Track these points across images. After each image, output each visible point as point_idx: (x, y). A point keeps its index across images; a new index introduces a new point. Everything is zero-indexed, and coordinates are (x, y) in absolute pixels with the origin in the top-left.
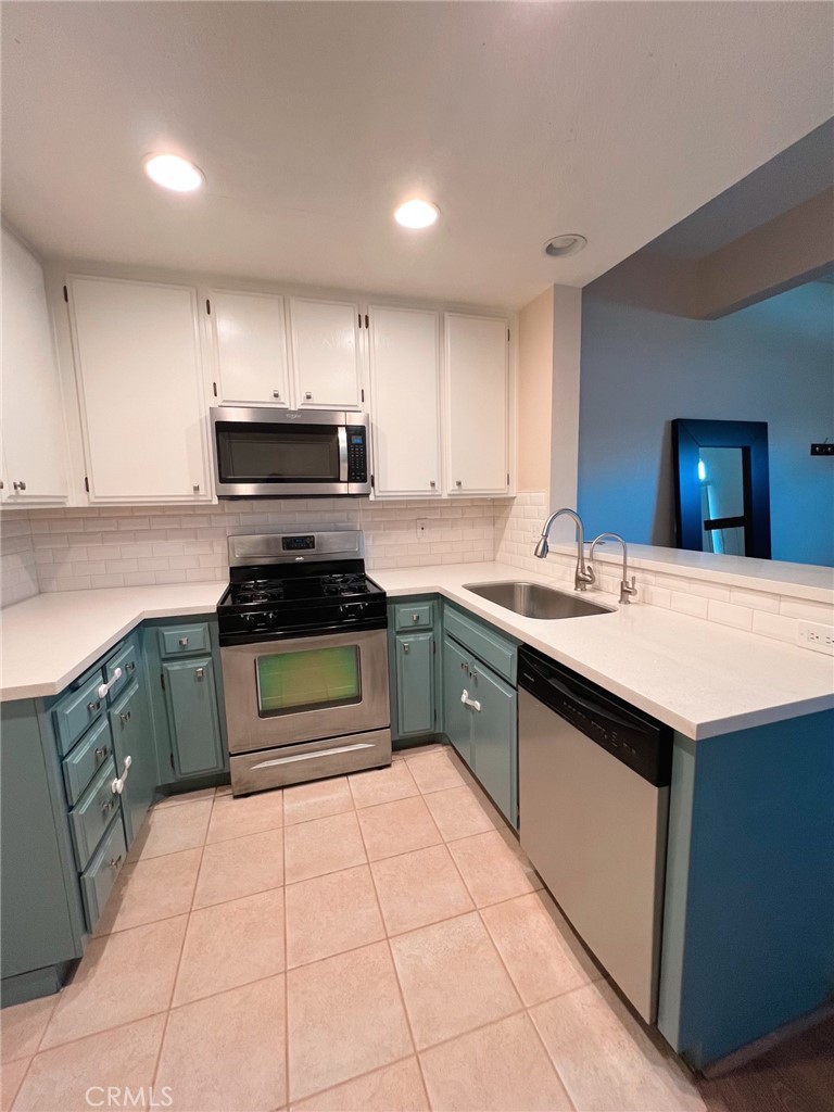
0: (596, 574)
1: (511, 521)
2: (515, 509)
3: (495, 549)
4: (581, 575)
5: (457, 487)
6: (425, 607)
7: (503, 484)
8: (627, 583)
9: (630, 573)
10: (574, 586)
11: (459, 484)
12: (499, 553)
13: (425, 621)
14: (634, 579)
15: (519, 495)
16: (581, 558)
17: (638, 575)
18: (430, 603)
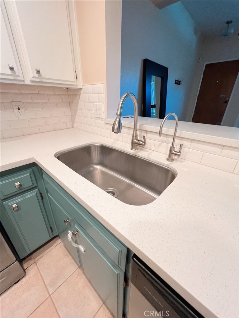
0: (147, 140)
1: (81, 105)
2: (83, 96)
3: (73, 121)
4: (136, 141)
5: (36, 75)
6: (26, 175)
7: (73, 78)
8: (174, 148)
9: (177, 142)
10: (131, 147)
11: (38, 72)
12: (75, 124)
13: (28, 184)
14: (181, 146)
15: (84, 87)
16: (135, 129)
17: (185, 143)
18: (30, 170)
